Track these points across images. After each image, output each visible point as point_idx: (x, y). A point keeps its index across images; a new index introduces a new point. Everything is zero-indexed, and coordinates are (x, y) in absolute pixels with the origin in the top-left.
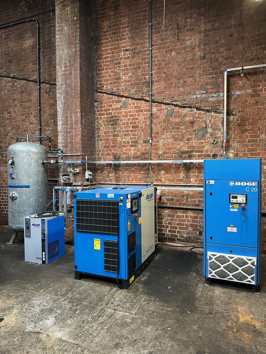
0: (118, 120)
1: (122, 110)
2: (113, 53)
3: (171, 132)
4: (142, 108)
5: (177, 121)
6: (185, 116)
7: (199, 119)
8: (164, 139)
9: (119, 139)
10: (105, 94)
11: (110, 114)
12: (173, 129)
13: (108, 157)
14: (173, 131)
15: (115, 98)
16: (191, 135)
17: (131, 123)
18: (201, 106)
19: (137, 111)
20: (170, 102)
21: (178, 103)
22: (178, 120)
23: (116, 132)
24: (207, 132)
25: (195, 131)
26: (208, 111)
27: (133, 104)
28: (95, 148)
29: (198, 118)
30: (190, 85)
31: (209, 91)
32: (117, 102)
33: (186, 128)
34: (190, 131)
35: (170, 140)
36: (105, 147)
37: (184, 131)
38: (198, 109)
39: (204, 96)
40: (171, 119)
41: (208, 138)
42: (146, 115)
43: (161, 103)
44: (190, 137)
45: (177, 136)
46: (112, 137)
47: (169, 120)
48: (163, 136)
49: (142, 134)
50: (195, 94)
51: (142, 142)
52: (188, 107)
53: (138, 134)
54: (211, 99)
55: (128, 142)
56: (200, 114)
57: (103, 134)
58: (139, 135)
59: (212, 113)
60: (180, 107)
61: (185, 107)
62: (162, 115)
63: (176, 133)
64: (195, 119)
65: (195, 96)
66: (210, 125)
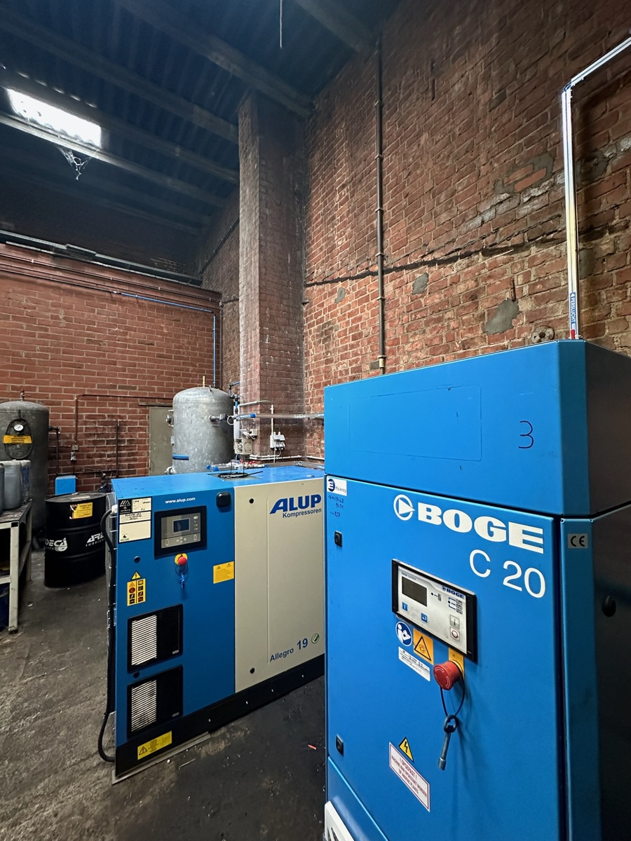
0: (331, 329)
1: (338, 308)
2: (325, 203)
3: (424, 332)
4: (368, 293)
5: (437, 301)
6: (455, 282)
7: (492, 281)
8: (409, 353)
9: (334, 368)
10: (315, 287)
11: (322, 320)
12: (427, 324)
13: (319, 405)
14: (428, 329)
15: (328, 288)
16: (471, 330)
17: (351, 330)
18: (497, 240)
19: (360, 302)
20: (418, 260)
21: (437, 255)
22: (437, 298)
23: (329, 354)
24: (518, 312)
25: (482, 316)
26: (518, 248)
27: (354, 289)
28: (302, 390)
29: (490, 277)
30: (466, 195)
31: (519, 187)
32: (331, 294)
33: (458, 315)
34: (469, 321)
35: (421, 355)
36: (315, 386)
37: (453, 324)
38: (488, 252)
39: (502, 208)
40: (422, 300)
41: (521, 331)
42: (374, 305)
43: (402, 268)
44: (470, 335)
45: (436, 342)
46: (324, 366)
47: (419, 305)
48: (407, 347)
49: (369, 350)
50: (478, 213)
51: (368, 368)
52: (462, 257)
53: (361, 352)
54: (525, 210)
55: (347, 371)
56: (494, 266)
57: (313, 362)
58: (364, 352)
59: (533, 249)
60: (441, 263)
61: (454, 260)
62: (404, 296)
63: (435, 333)
64: (481, 285)
65: (478, 220)
66: (526, 290)
